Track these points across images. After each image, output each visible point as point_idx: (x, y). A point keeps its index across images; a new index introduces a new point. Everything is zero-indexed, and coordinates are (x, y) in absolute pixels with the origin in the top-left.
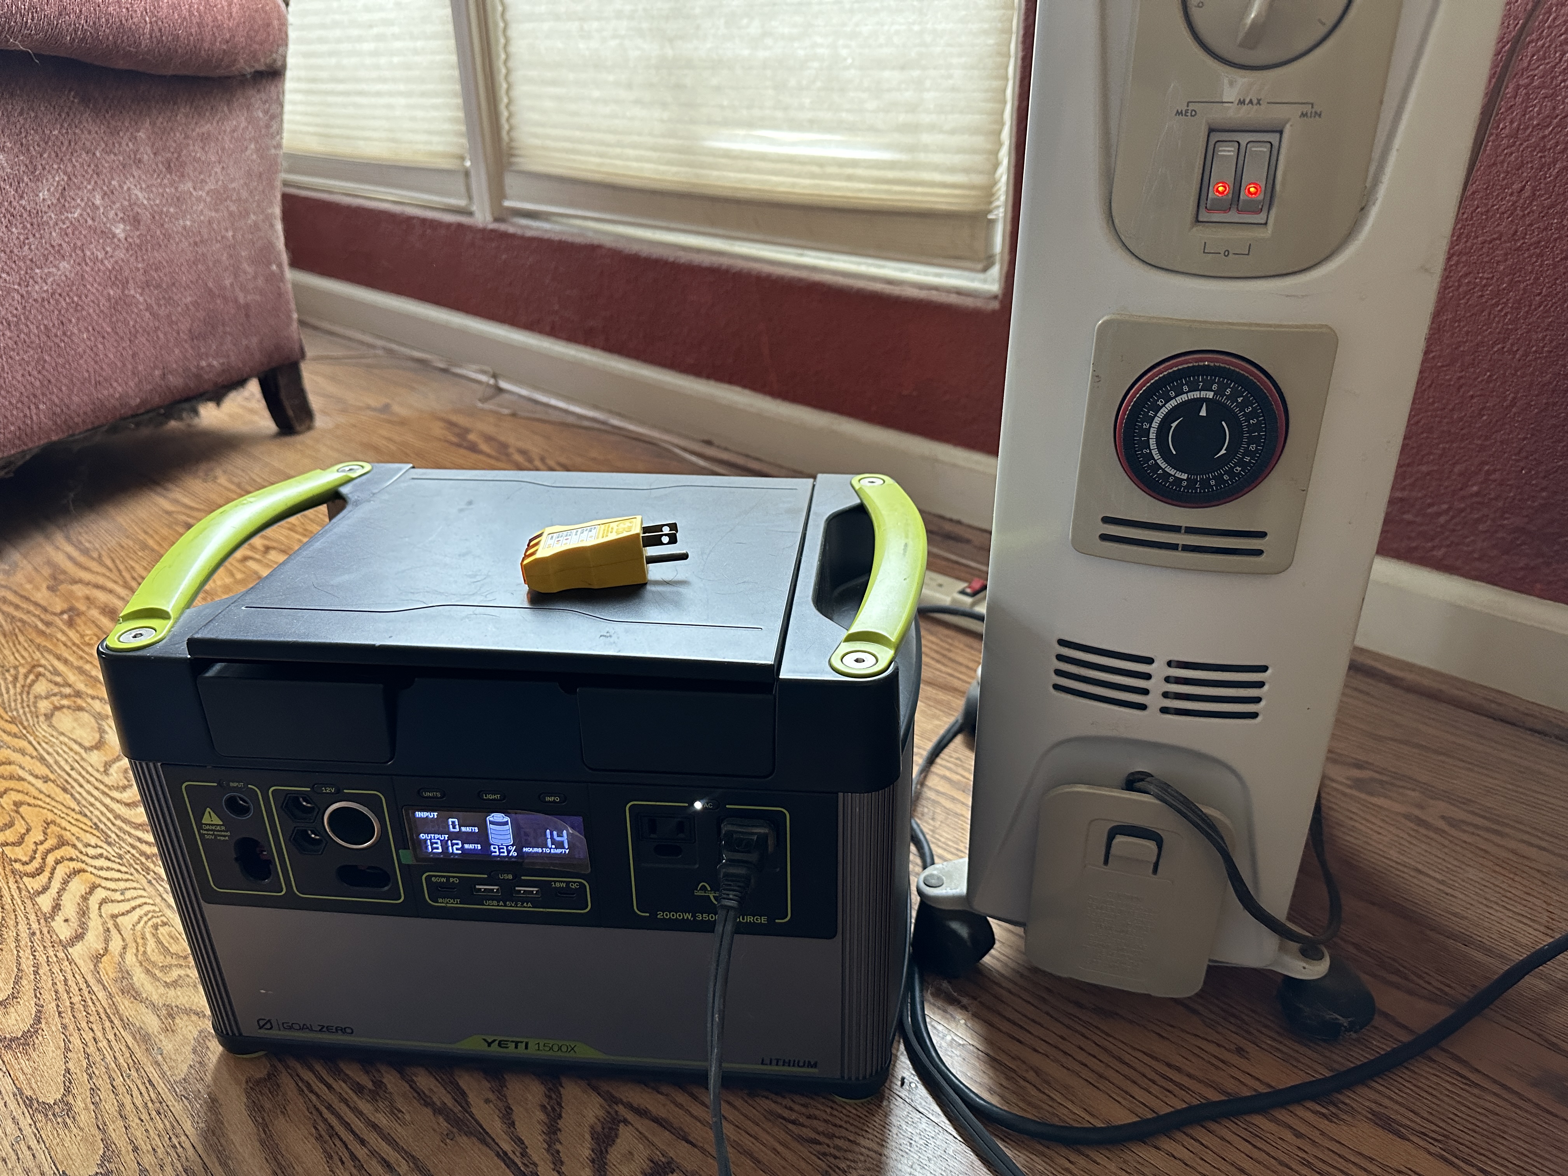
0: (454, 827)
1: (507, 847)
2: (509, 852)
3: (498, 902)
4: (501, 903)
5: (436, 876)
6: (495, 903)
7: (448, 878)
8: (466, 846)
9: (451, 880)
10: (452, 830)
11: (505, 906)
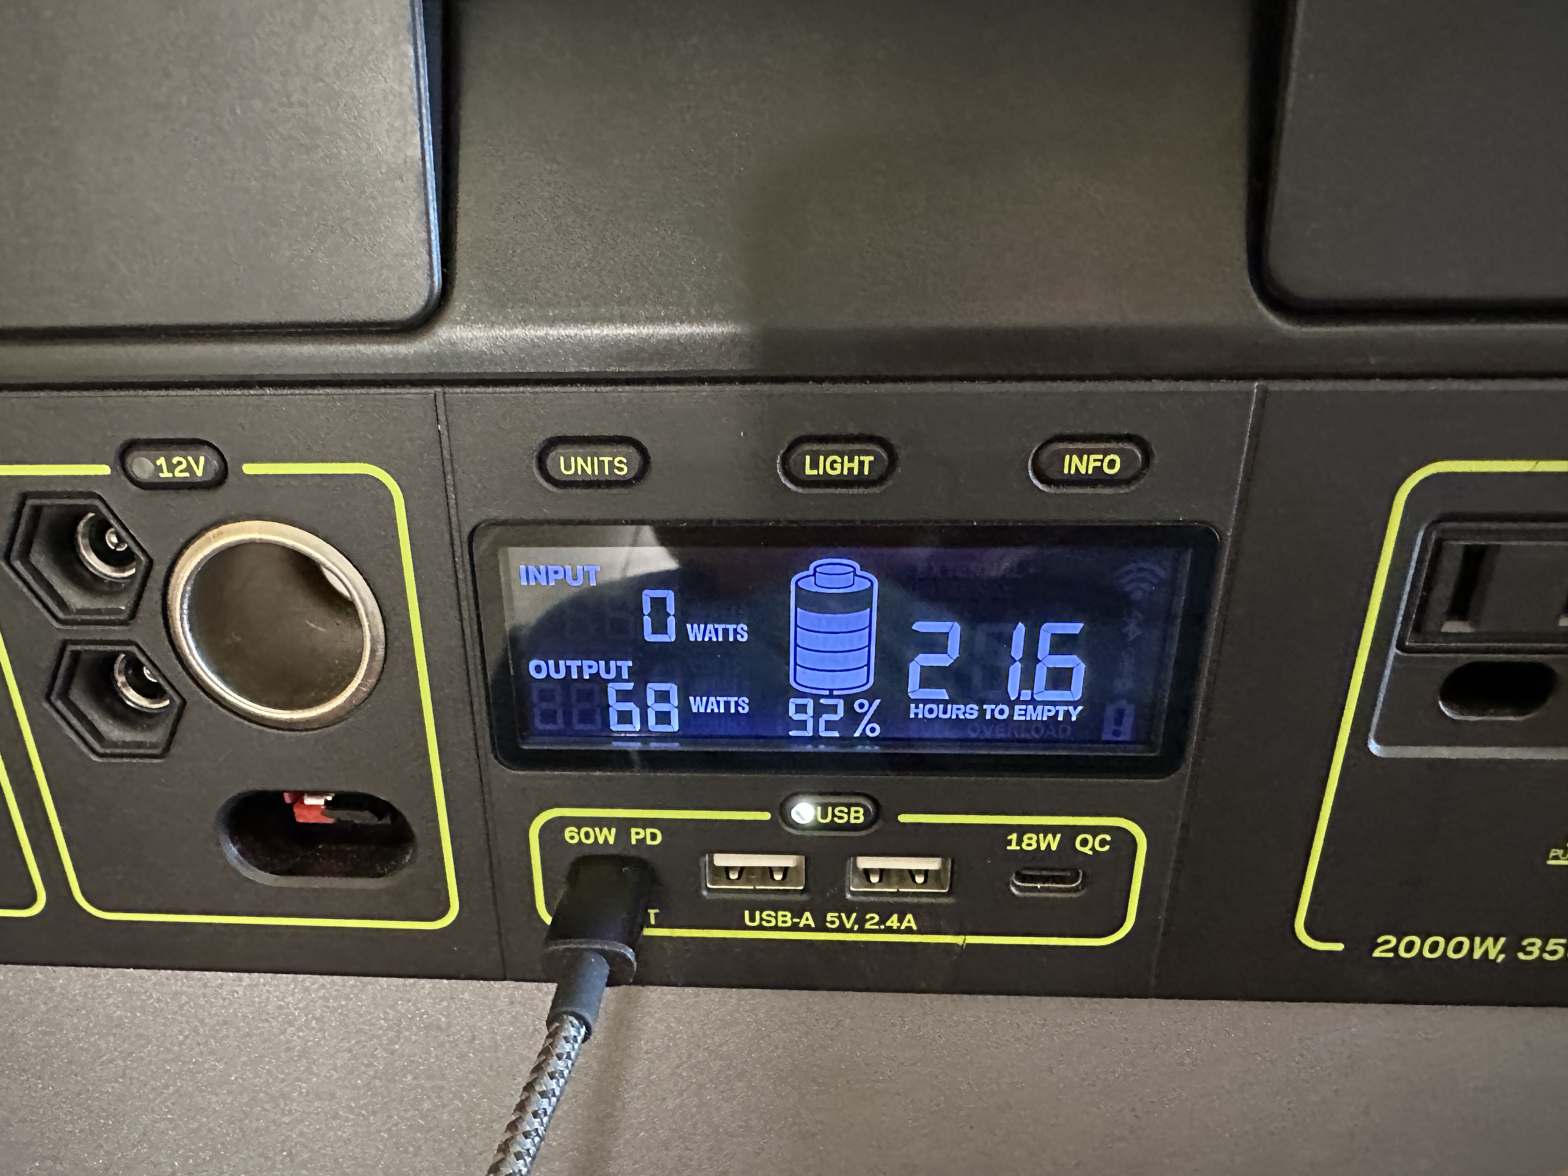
0: (660, 627)
1: (849, 700)
2: (853, 718)
3: (798, 914)
4: (807, 919)
5: (579, 823)
6: (785, 918)
7: (624, 826)
8: (697, 705)
9: (636, 835)
10: (650, 637)
11: (821, 927)
